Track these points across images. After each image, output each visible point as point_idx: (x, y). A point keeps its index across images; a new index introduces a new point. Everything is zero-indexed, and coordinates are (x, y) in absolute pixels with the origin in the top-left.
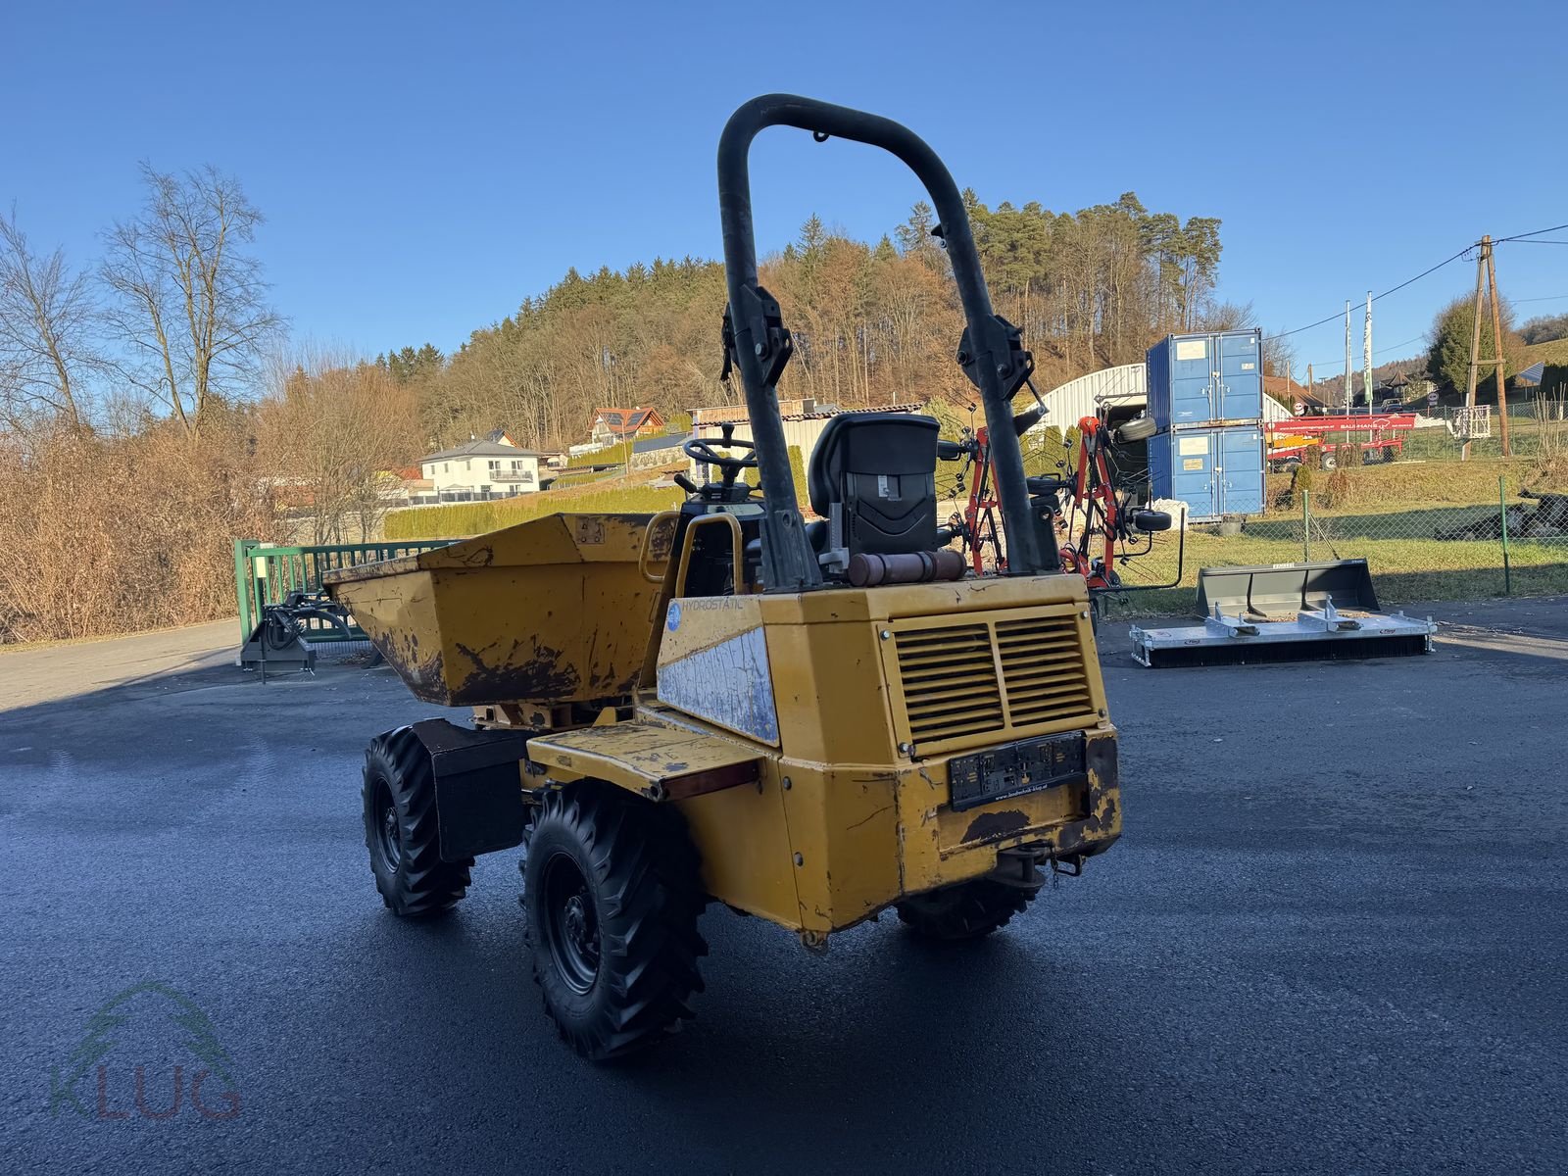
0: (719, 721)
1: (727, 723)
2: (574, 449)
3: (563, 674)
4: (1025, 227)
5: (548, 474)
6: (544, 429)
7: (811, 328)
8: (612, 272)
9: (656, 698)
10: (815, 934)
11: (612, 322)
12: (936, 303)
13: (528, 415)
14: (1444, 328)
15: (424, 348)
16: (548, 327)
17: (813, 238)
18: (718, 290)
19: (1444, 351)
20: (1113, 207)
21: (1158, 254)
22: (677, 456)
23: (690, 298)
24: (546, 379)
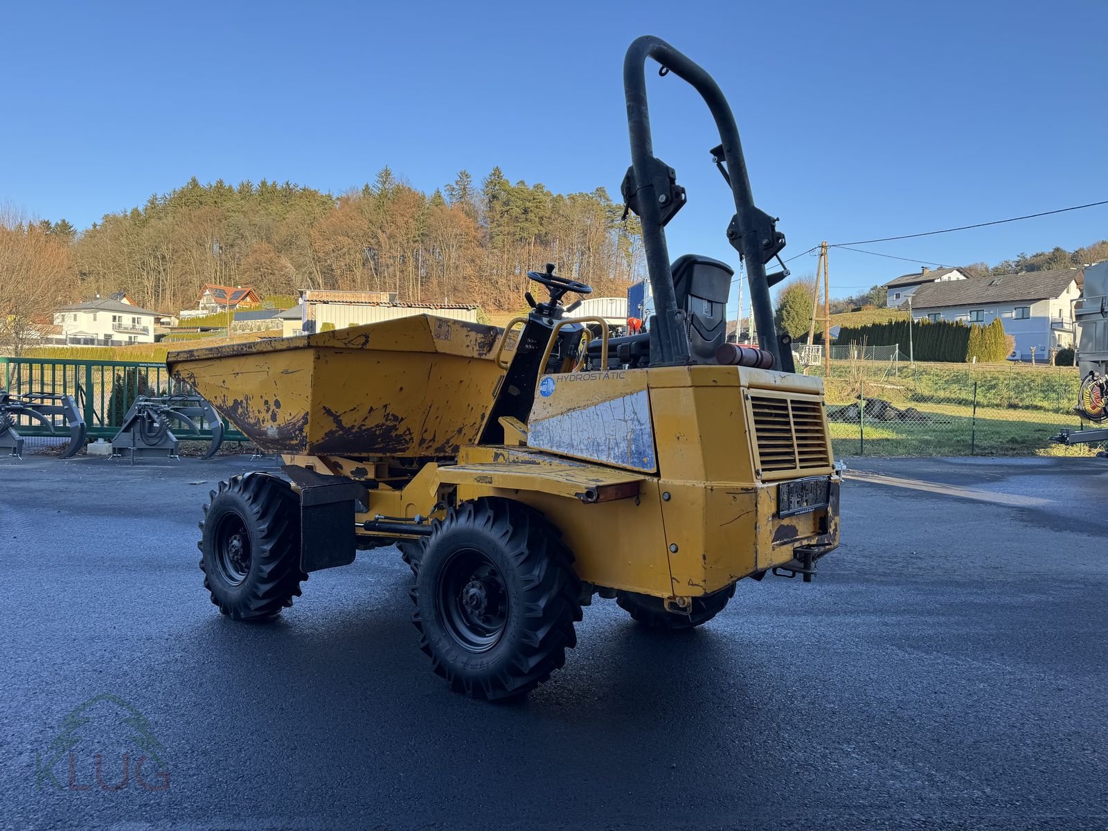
0: (595, 458)
1: (603, 459)
2: (184, 313)
3: (401, 435)
4: (534, 199)
5: (162, 330)
6: (158, 296)
7: (380, 246)
8: (227, 185)
9: (526, 445)
10: (685, 599)
11: (223, 221)
12: (471, 241)
13: (146, 283)
14: (785, 299)
15: (60, 222)
16: (170, 219)
17: (385, 183)
18: (310, 209)
19: (784, 312)
20: (590, 195)
21: (617, 230)
22: (270, 326)
23: (288, 212)
24: (164, 257)
